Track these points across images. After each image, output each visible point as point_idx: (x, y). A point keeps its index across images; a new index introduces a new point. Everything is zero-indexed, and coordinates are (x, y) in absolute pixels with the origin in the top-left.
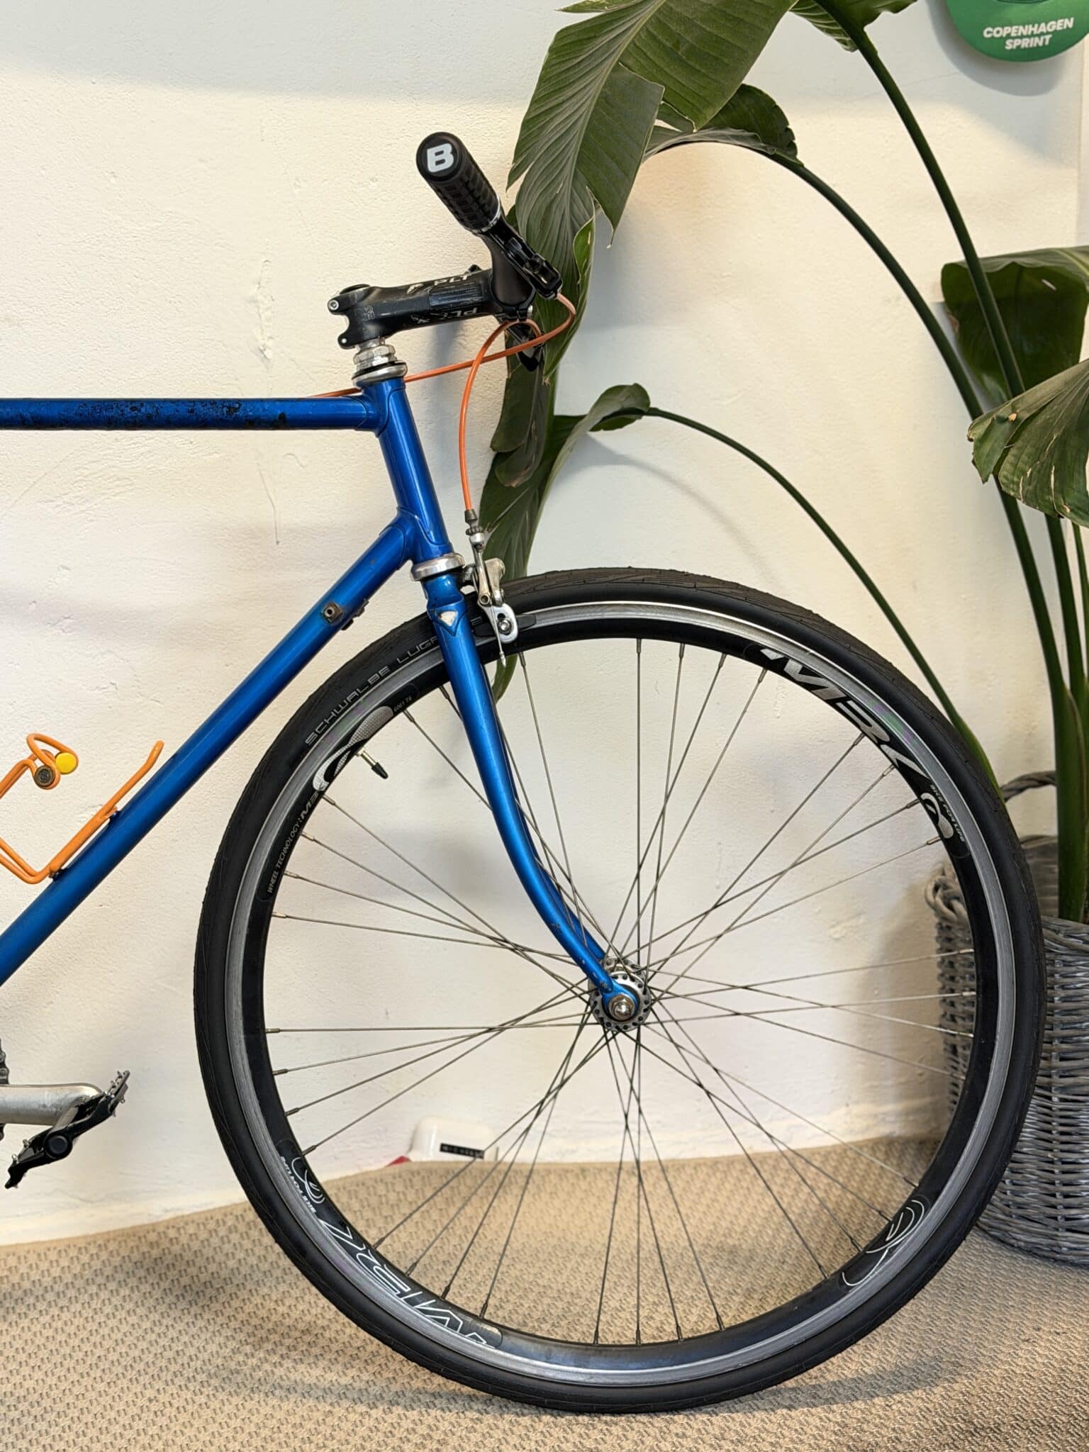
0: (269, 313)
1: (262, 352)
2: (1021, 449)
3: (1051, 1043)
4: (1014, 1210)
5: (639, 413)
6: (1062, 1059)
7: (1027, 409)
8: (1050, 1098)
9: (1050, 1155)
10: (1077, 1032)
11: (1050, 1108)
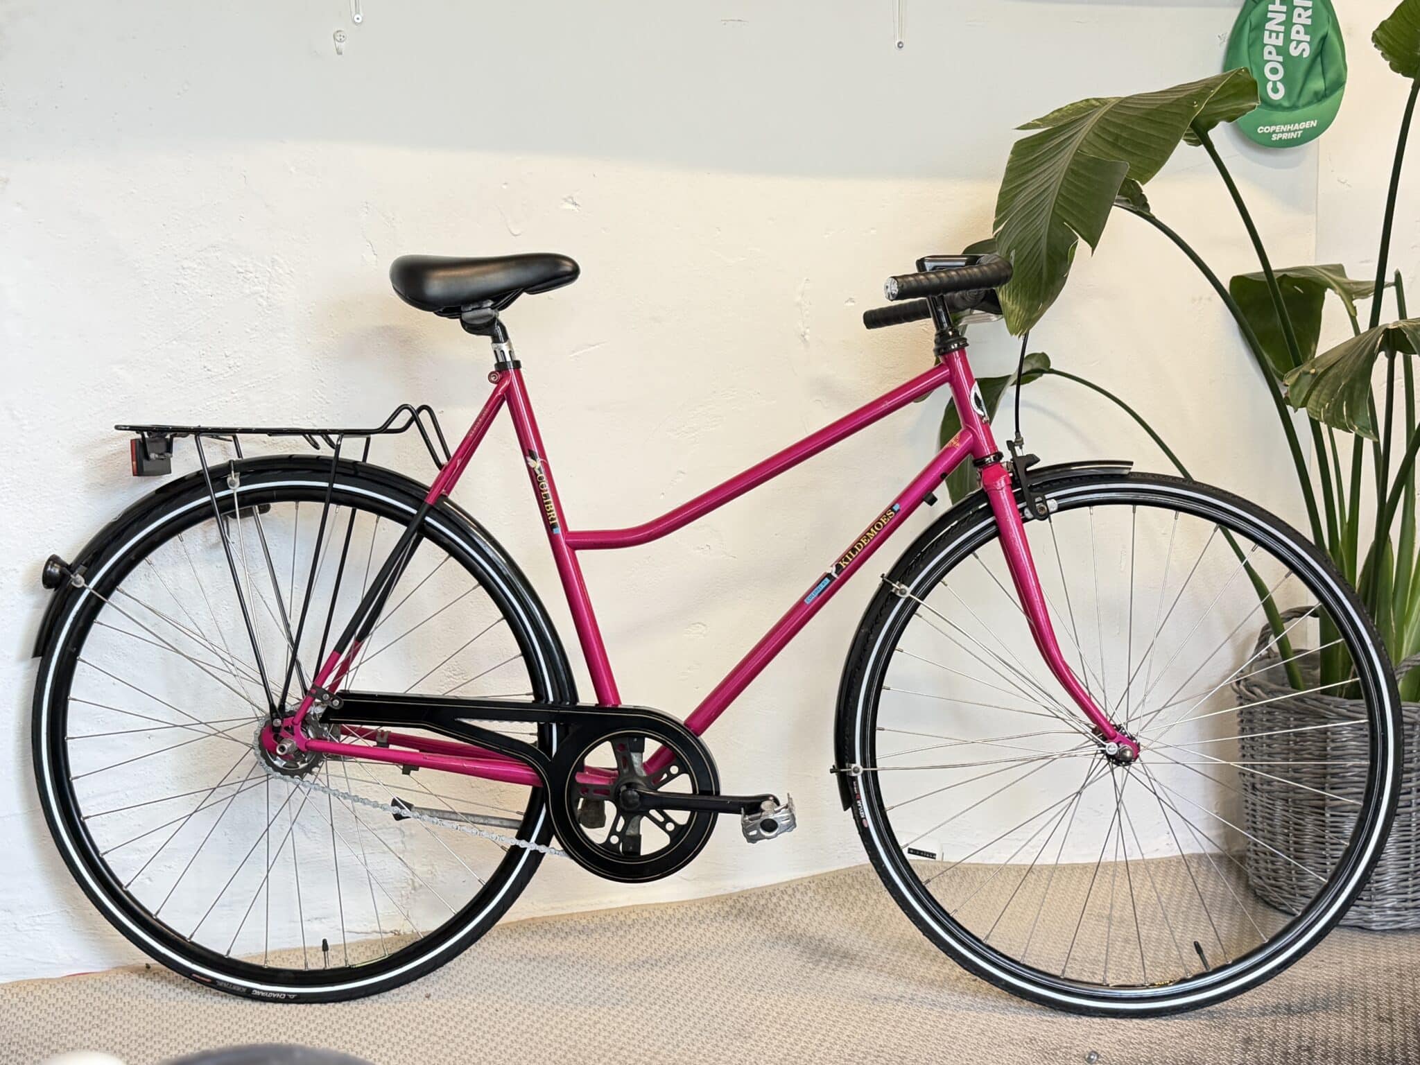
0: (807, 312)
1: (803, 336)
2: (1320, 392)
3: (1325, 778)
4: (1297, 891)
5: (1040, 372)
6: (1332, 789)
7: (1321, 366)
8: (1323, 815)
9: (1324, 853)
10: (1343, 770)
11: (1323, 821)
